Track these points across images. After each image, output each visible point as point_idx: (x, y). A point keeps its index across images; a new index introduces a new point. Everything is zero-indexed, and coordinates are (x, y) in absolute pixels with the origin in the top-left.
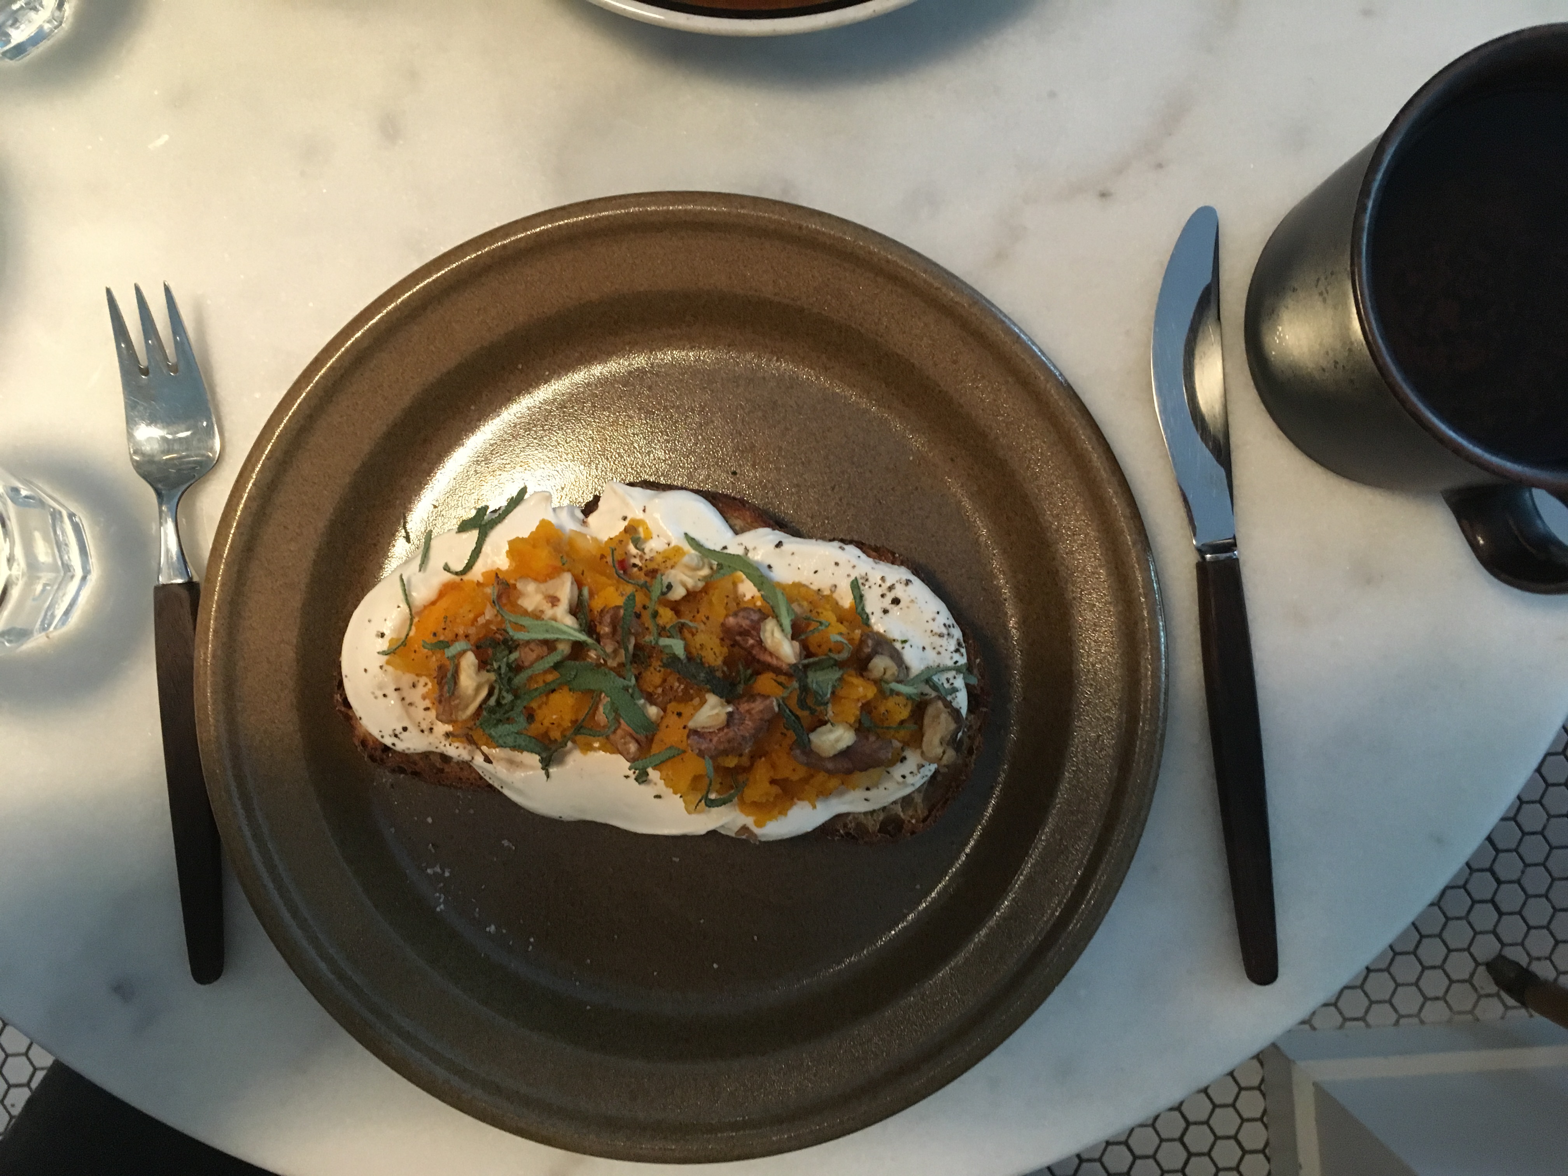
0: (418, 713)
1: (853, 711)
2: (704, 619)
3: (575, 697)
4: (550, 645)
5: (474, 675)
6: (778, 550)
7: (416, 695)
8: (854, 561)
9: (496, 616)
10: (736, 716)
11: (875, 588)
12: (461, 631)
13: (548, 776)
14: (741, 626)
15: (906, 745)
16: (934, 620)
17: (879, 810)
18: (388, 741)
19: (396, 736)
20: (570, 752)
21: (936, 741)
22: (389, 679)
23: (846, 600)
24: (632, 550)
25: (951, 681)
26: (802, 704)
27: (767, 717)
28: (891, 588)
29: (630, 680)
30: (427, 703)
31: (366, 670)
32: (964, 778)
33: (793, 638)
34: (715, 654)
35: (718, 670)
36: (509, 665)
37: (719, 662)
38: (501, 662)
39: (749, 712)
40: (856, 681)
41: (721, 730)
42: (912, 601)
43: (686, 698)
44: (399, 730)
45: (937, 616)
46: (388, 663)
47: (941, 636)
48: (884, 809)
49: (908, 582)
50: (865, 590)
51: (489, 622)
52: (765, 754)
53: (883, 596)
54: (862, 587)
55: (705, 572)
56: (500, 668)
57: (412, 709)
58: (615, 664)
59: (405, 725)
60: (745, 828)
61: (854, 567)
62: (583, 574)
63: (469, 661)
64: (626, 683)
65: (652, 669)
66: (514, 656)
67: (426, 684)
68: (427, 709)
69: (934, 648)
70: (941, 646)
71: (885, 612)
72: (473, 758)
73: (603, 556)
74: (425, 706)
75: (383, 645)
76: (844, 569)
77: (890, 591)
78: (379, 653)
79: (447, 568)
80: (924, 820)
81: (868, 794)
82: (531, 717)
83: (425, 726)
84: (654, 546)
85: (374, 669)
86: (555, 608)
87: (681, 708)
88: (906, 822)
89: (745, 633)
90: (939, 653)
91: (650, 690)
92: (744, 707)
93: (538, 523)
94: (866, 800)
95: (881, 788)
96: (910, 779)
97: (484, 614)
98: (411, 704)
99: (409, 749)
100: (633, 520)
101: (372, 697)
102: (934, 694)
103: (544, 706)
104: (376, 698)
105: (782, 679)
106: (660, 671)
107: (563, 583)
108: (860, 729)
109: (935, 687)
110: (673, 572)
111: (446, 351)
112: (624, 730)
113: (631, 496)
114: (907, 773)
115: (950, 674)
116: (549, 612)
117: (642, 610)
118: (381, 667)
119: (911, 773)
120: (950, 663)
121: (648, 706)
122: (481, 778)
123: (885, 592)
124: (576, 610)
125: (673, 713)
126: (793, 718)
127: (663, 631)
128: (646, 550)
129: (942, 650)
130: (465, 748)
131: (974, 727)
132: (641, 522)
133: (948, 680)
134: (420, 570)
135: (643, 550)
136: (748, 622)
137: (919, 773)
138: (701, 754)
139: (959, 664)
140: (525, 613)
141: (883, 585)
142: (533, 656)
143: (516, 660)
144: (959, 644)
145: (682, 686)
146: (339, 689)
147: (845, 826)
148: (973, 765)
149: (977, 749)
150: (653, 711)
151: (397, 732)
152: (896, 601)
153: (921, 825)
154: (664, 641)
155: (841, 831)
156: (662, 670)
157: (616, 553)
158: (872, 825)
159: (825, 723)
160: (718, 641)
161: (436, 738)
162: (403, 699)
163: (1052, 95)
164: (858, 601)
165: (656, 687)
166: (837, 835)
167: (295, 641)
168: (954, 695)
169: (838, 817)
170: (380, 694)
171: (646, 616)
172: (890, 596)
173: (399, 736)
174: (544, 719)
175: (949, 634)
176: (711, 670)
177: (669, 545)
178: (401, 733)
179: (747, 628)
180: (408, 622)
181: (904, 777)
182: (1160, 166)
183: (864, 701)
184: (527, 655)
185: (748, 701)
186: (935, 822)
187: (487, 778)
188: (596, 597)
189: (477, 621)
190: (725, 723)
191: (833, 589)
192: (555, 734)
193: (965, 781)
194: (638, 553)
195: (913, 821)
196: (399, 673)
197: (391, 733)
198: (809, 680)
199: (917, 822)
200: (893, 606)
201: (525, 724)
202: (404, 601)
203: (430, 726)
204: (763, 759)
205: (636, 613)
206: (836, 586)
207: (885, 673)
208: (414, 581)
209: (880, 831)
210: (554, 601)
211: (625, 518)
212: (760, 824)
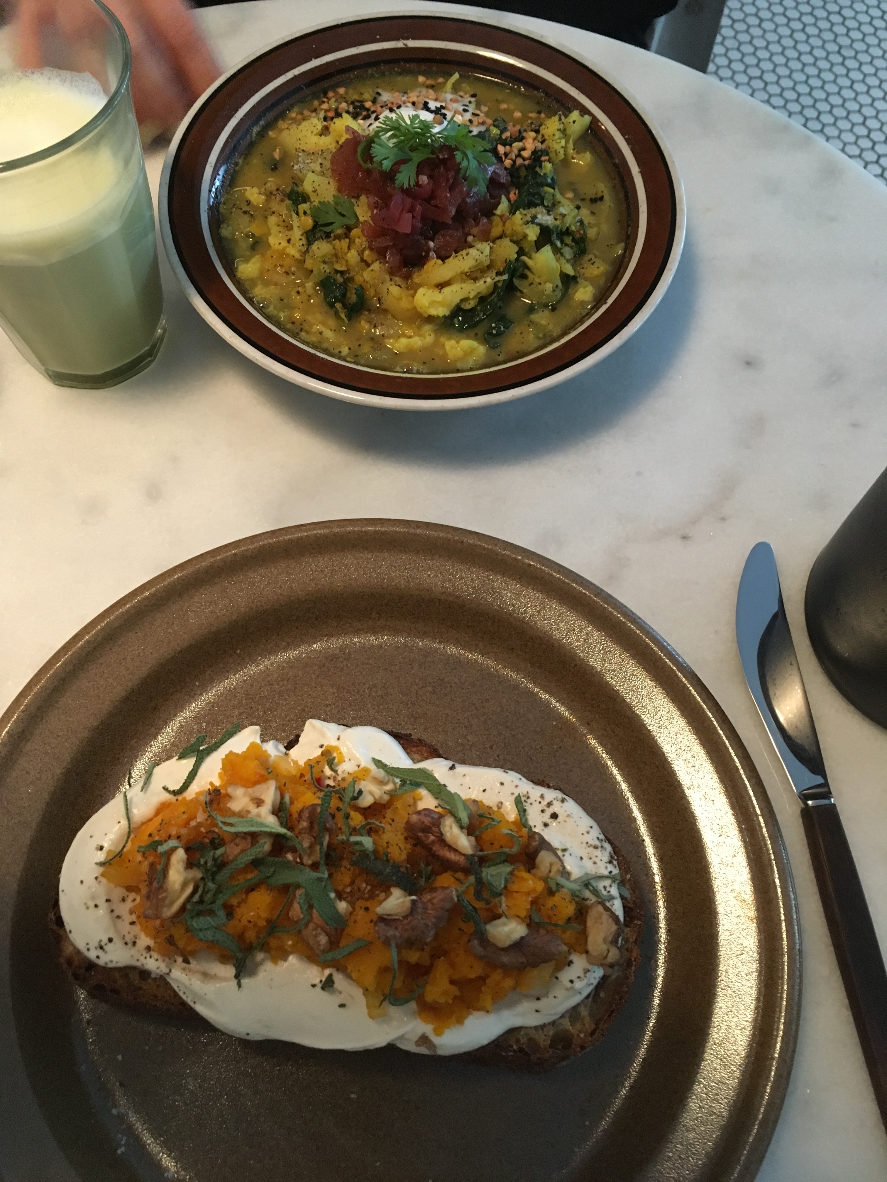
0: (125, 926)
1: (523, 905)
2: (391, 822)
3: (272, 894)
4: (254, 837)
5: (182, 870)
6: (451, 772)
7: (123, 909)
8: (517, 782)
9: (207, 820)
10: (420, 905)
11: (536, 804)
12: (174, 832)
13: (239, 985)
14: (423, 822)
15: (572, 948)
16: (588, 833)
17: (549, 1024)
18: (92, 955)
19: (101, 948)
20: (261, 963)
21: (600, 940)
22: (101, 890)
23: (511, 813)
24: (328, 772)
25: (608, 889)
26: (478, 894)
27: (448, 906)
28: (549, 804)
29: (324, 874)
30: (133, 918)
31: (82, 882)
32: (626, 989)
33: (469, 834)
34: (400, 849)
35: (402, 867)
36: (215, 860)
37: (404, 856)
38: (208, 858)
39: (430, 901)
40: (525, 875)
41: (405, 917)
42: (568, 816)
43: (372, 896)
44: (105, 940)
45: (590, 829)
46: (103, 875)
47: (596, 847)
48: (553, 1023)
49: (563, 801)
50: (527, 806)
51: (200, 825)
52: (445, 953)
53: (543, 811)
54: (524, 804)
55: (389, 787)
56: (206, 863)
57: (119, 921)
58: (310, 862)
59: (111, 936)
60: (424, 1040)
61: (517, 786)
62: (285, 785)
63: (180, 854)
64: (319, 875)
65: (342, 869)
66: (219, 852)
67: (134, 900)
68: (132, 923)
69: (590, 859)
70: (596, 857)
71: (546, 825)
72: (170, 971)
73: (302, 775)
74: (131, 921)
75: (101, 856)
76: (509, 788)
77: (549, 807)
78: (96, 864)
79: (165, 789)
80: (592, 1033)
81: (538, 1005)
82: (230, 911)
83: (128, 939)
84: (346, 768)
85: (90, 880)
86: (260, 808)
87: (368, 904)
88: (575, 1036)
89: (427, 830)
90: (595, 863)
91: (340, 888)
92: (427, 897)
93: (248, 745)
94: (537, 1011)
95: (551, 996)
96: (578, 985)
97: (196, 818)
98: (118, 917)
99: (111, 961)
100: (327, 746)
101: (84, 907)
102: (593, 899)
103: (243, 904)
104: (88, 908)
105: (460, 875)
106: (349, 870)
107: (268, 788)
108: (531, 924)
109: (596, 892)
110: (363, 782)
111: (181, 633)
112: (315, 923)
113: (328, 729)
114: (574, 978)
115: (607, 883)
116: (254, 810)
117: (336, 812)
118: (96, 878)
119: (579, 977)
120: (606, 873)
121: (338, 901)
122: (176, 995)
123: (545, 808)
124: (279, 811)
125: (361, 908)
126: (471, 908)
127: (354, 831)
128: (339, 772)
129: (597, 860)
130: (164, 961)
131: (631, 940)
132: (336, 748)
133: (605, 887)
134: (142, 791)
135: (336, 772)
136: (429, 819)
137: (585, 977)
138: (387, 942)
139: (613, 873)
140: (234, 814)
141: (542, 802)
142: (237, 850)
143: (222, 855)
144: (612, 857)
145: (369, 887)
146: (54, 908)
147: (518, 1041)
148: (633, 978)
149: (635, 961)
150: (342, 906)
151: (103, 944)
152: (554, 816)
153: (590, 1039)
154: (353, 839)
155: (515, 1047)
156: (352, 868)
157: (314, 770)
158: (543, 1040)
159: (498, 917)
160: (402, 838)
161: (138, 951)
162: (112, 911)
163: (639, 474)
164: (522, 814)
165: (346, 887)
166: (511, 1051)
167: (19, 874)
168: (611, 903)
169: (512, 1031)
170: (91, 904)
171: (340, 816)
172: (549, 811)
173: (105, 948)
174: (241, 917)
175: (602, 847)
176: (396, 867)
177: (359, 766)
178: (106, 944)
179: (428, 824)
180: (125, 838)
181: (572, 982)
182: (723, 519)
183: (533, 896)
184: (231, 850)
185: (430, 892)
186: (602, 1035)
187: (181, 994)
188: (296, 802)
189: (189, 824)
190: (410, 910)
191: (500, 805)
192: (251, 935)
193: (627, 992)
194: (332, 775)
195: (582, 1035)
196: (112, 885)
197: (97, 945)
198: (484, 874)
199: (585, 1036)
200: (552, 820)
201: (225, 920)
202: (125, 817)
203: (133, 939)
204: (442, 958)
205: (331, 814)
206: (502, 803)
207: (550, 871)
208: (135, 800)
209: (551, 1046)
210: (259, 802)
211: (321, 746)
212: (438, 1032)
